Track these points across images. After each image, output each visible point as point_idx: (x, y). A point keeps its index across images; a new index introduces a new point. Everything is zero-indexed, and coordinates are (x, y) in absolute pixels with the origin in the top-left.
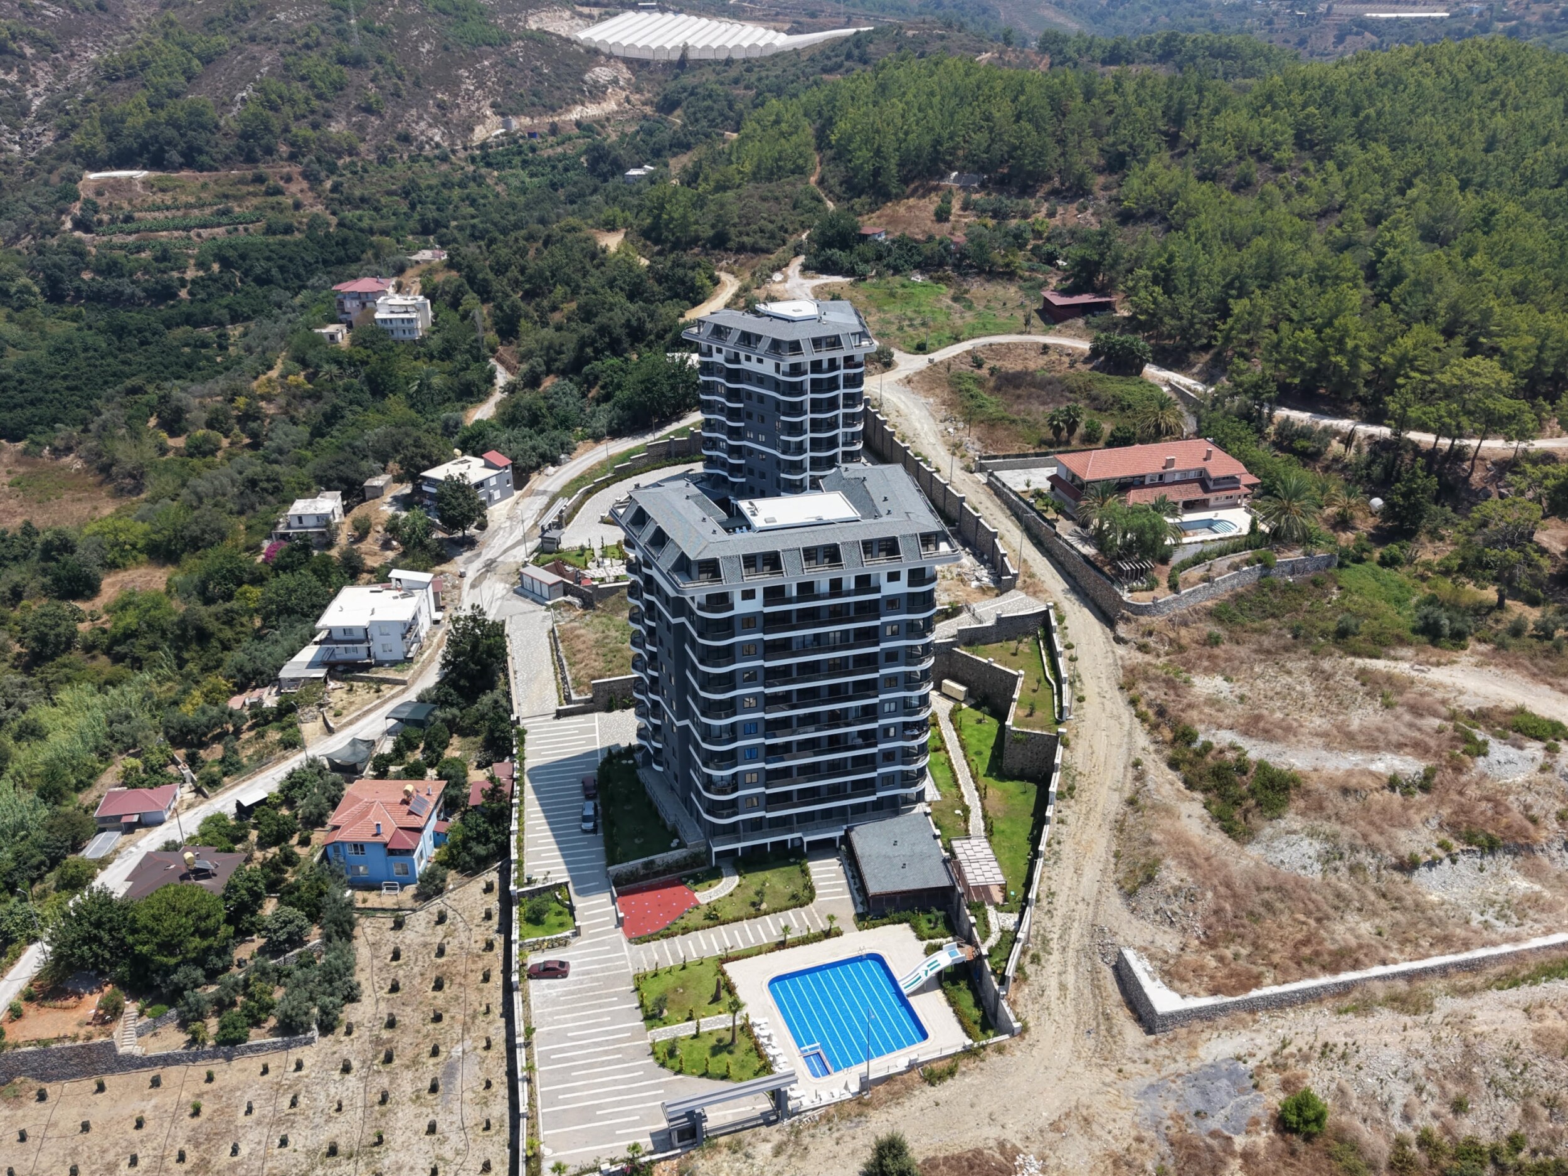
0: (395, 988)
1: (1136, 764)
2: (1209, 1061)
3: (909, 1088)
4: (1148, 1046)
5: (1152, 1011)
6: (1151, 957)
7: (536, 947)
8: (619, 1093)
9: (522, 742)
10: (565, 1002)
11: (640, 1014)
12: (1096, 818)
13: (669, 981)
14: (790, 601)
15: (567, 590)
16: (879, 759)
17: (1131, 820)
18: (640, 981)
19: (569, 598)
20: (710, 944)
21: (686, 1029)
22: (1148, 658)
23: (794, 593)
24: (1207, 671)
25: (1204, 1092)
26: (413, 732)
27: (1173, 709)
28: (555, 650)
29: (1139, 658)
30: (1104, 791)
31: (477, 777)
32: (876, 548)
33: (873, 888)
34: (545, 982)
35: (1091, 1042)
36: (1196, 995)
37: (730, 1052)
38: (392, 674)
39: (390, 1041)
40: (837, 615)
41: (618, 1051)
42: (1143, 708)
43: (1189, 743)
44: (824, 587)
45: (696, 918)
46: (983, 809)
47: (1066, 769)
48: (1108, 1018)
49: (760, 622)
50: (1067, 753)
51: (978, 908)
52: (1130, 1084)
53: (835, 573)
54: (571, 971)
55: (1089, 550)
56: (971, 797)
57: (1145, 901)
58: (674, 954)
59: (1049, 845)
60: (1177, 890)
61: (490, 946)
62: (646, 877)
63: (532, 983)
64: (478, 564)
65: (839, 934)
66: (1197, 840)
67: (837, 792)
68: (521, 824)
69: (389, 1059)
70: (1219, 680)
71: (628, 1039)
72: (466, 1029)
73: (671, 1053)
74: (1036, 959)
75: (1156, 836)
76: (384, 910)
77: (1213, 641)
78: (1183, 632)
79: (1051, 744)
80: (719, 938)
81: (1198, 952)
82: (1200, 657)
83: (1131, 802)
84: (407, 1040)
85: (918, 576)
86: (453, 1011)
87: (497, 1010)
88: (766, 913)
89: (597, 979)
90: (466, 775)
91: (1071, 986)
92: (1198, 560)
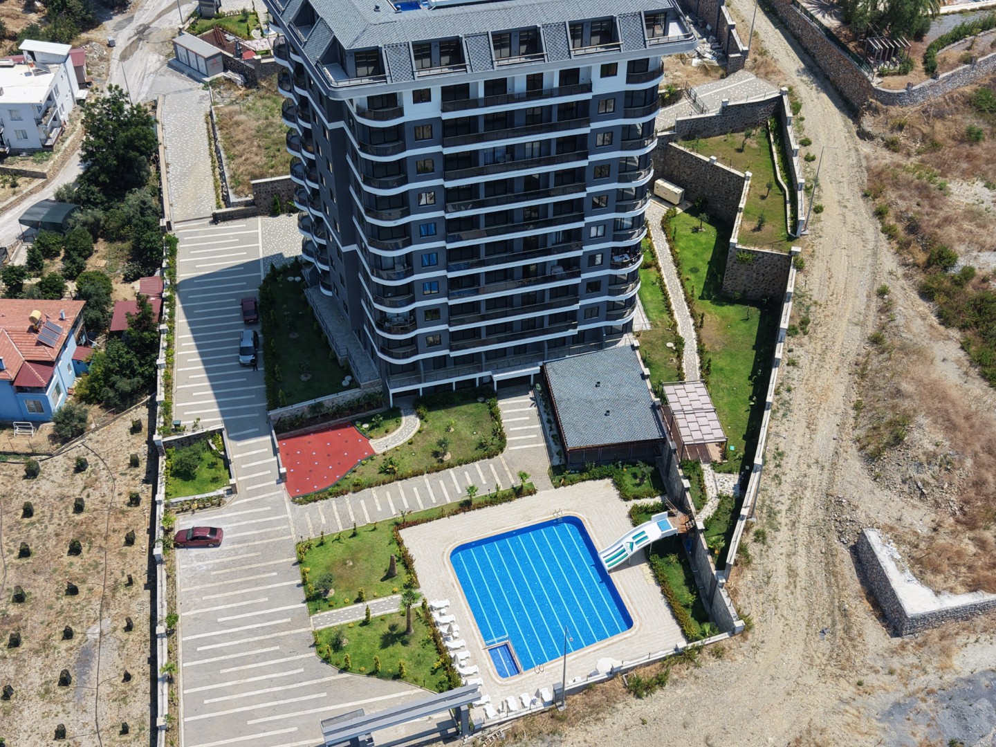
0: (25, 553)
1: (882, 292)
2: (966, 674)
3: (610, 701)
4: (893, 652)
5: (900, 610)
6: (899, 540)
7: (184, 509)
8: (275, 697)
9: (173, 253)
10: (217, 578)
11: (301, 594)
12: (833, 359)
13: (338, 550)
14: (476, 104)
15: (227, 65)
16: (582, 290)
17: (875, 363)
18: (304, 551)
19: (230, 74)
20: (385, 505)
21: (354, 613)
22: (898, 158)
23: (481, 94)
24: (966, 175)
25: (960, 716)
26: (52, 238)
27: (928, 223)
28: (212, 138)
29: (887, 158)
30: (844, 324)
31: (125, 293)
32: (587, 32)
33: (573, 441)
34: (194, 552)
35: (825, 646)
36: (952, 590)
37: (405, 643)
38: (29, 166)
39: (18, 618)
40: (536, 121)
41: (276, 641)
42: (890, 220)
43: (945, 269)
44: (520, 86)
45: (370, 471)
46: (699, 341)
47: (799, 296)
48: (845, 614)
49: (438, 131)
50: (801, 276)
51: (693, 469)
52: (872, 701)
53: (534, 67)
54: (225, 537)
55: (830, 22)
56: (686, 328)
57: (891, 468)
58: (344, 516)
59: (777, 393)
60: (931, 457)
61: (135, 500)
62: (313, 421)
63: (179, 553)
64: (130, 30)
65: (532, 492)
66: (954, 393)
67: (532, 327)
68: (169, 356)
69: (15, 643)
70: (979, 187)
71: (288, 626)
72: (105, 604)
73: (337, 646)
74: (760, 537)
75: (907, 387)
76: (16, 454)
77: (972, 137)
78: (939, 125)
79: (783, 265)
80: (396, 496)
81: (953, 533)
82: (957, 157)
83: (876, 340)
84: (38, 617)
85: (639, 70)
86: (91, 581)
87: (142, 580)
88: (450, 466)
89: (254, 549)
90: (109, 291)
91: (801, 571)
92: (957, 36)
